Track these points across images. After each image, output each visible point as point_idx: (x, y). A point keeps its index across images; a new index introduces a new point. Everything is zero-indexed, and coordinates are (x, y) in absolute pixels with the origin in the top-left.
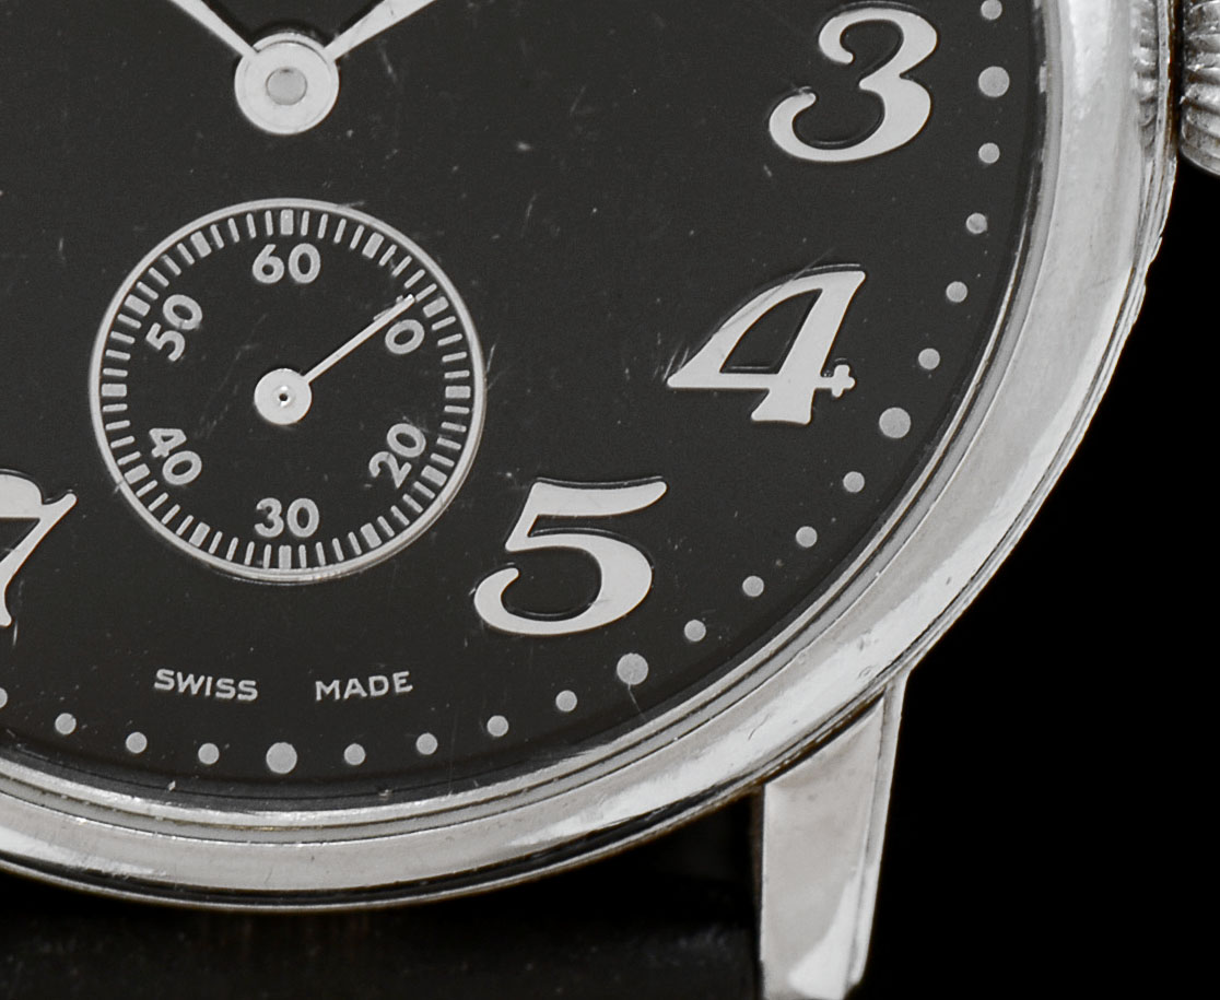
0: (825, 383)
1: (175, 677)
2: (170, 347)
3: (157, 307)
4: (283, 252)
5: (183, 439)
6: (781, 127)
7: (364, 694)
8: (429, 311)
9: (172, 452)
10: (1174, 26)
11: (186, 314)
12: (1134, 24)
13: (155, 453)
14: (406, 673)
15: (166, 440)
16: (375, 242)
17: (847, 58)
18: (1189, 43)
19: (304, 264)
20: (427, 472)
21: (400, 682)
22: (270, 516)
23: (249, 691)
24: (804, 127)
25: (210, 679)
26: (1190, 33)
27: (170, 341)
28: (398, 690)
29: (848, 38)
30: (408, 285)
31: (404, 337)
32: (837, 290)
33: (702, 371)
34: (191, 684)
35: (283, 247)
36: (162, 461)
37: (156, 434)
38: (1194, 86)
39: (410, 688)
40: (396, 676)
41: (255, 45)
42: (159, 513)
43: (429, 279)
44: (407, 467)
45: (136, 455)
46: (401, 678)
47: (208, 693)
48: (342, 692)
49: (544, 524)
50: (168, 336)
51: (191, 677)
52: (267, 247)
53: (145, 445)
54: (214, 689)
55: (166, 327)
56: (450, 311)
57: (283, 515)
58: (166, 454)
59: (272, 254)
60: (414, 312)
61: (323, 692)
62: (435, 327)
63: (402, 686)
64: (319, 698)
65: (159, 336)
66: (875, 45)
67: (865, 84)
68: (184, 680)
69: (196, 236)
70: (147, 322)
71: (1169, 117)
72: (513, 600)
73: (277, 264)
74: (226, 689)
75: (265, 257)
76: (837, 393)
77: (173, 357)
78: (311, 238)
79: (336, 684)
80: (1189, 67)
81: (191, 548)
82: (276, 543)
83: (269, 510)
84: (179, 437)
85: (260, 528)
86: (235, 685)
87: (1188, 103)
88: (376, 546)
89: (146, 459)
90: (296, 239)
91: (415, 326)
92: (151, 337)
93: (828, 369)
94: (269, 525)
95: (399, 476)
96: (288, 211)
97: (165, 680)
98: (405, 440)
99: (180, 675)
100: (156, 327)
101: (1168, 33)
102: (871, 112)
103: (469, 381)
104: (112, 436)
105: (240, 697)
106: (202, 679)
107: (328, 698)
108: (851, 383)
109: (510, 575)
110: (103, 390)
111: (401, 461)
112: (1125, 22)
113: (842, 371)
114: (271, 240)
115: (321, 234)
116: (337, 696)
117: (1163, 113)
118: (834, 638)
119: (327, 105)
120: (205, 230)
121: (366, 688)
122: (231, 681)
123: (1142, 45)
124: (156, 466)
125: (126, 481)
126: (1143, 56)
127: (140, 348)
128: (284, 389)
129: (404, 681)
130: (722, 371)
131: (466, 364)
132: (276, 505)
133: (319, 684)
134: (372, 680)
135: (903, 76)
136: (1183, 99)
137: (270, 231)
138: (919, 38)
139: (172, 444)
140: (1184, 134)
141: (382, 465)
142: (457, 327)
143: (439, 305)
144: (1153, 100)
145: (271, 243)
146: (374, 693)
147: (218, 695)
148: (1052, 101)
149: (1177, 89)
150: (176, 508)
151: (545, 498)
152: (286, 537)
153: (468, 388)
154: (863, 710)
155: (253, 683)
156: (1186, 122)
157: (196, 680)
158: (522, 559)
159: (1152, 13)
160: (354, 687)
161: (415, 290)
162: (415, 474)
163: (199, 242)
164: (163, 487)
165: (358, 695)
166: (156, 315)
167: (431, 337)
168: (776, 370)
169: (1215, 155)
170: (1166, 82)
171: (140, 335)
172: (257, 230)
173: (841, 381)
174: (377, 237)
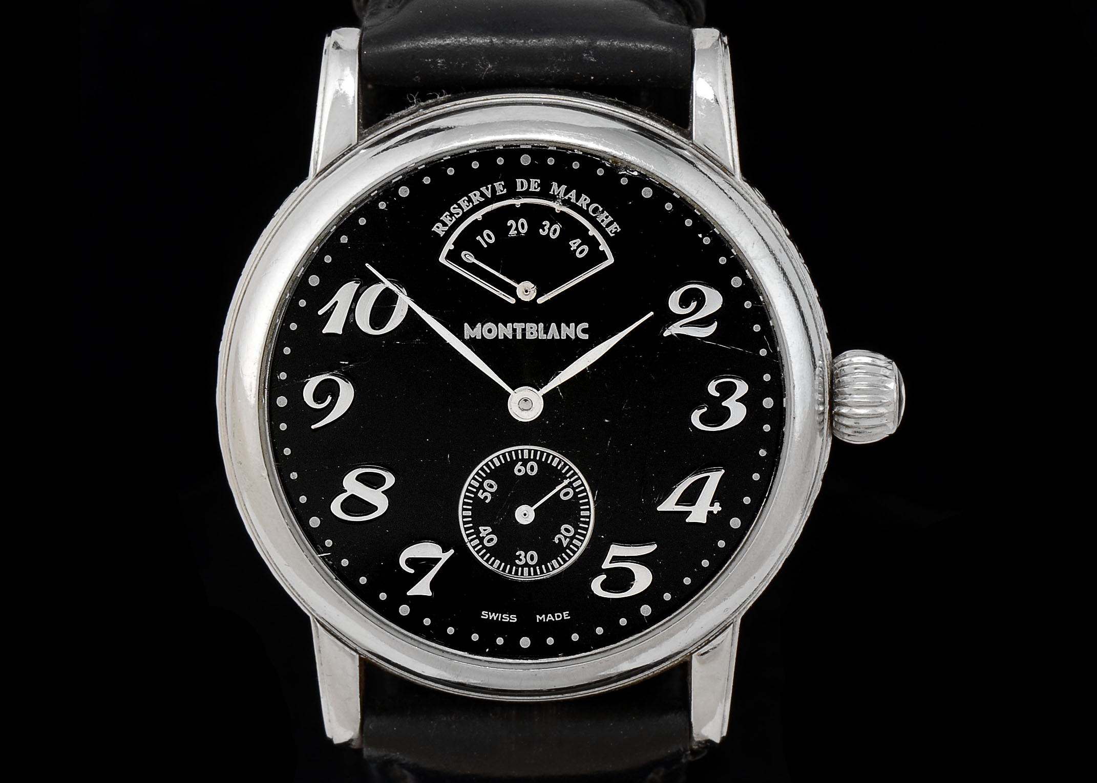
0: (711, 509)
1: (488, 614)
2: (486, 498)
3: (481, 484)
4: (524, 465)
5: (491, 530)
6: (695, 418)
7: (553, 620)
8: (575, 485)
9: (487, 535)
10: (830, 387)
11: (491, 486)
12: (817, 388)
13: (481, 535)
14: (568, 612)
15: (485, 530)
16: (556, 460)
17: (718, 395)
18: (836, 392)
19: (532, 468)
20: (575, 541)
21: (566, 615)
22: (521, 557)
23: (514, 619)
24: (704, 419)
25: (500, 615)
26: (835, 389)
27: (486, 496)
28: (565, 618)
29: (718, 388)
30: (568, 476)
31: (566, 494)
32: (715, 478)
33: (669, 505)
34: (494, 616)
35: (525, 462)
36: (484, 538)
37: (481, 528)
38: (837, 407)
39: (569, 617)
40: (564, 613)
41: (515, 391)
42: (482, 557)
43: (575, 473)
44: (568, 540)
45: (475, 536)
46: (566, 614)
47: (500, 620)
48: (546, 619)
49: (615, 559)
50: (485, 494)
51: (494, 614)
52: (519, 463)
53: (478, 532)
54: (502, 618)
55: (485, 491)
56: (582, 485)
57: (525, 557)
58: (485, 536)
59: (521, 465)
60: (570, 485)
61: (539, 619)
62: (577, 490)
63: (566, 617)
64: (538, 621)
65: (482, 494)
66: (727, 390)
67: (724, 404)
68: (491, 615)
69: (495, 459)
70: (478, 489)
71: (828, 419)
72: (605, 586)
73: (523, 468)
74: (506, 618)
75: (519, 466)
76: (715, 512)
77: (487, 501)
78: (534, 460)
79: (544, 616)
80: (835, 400)
81: (494, 568)
82: (523, 566)
83: (520, 555)
84: (489, 529)
85: (517, 561)
86: (509, 617)
87: (836, 413)
88: (557, 567)
89: (478, 537)
90: (529, 460)
91: (570, 490)
92: (479, 495)
93: (712, 504)
94: (521, 560)
95: (565, 544)
96: (526, 449)
97: (485, 615)
98: (567, 530)
99: (490, 613)
100: (481, 491)
101: (828, 390)
102: (725, 414)
103: (589, 510)
104: (466, 529)
105: (511, 621)
106: (498, 614)
107: (541, 621)
108: (720, 509)
109: (604, 577)
110: (463, 513)
111: (566, 537)
112: (813, 386)
113: (717, 504)
114: (520, 460)
115: (538, 458)
116: (544, 621)
117: (827, 416)
118: (715, 596)
119: (539, 411)
120: (498, 457)
121: (554, 618)
122: (508, 615)
123: (819, 394)
124: (481, 540)
125: (471, 545)
126: (818, 397)
127: (476, 498)
128: (525, 512)
129: (567, 615)
130: (676, 505)
131: (588, 503)
132: (523, 553)
133: (538, 616)
134: (556, 614)
135: (737, 401)
136: (833, 412)
137: (520, 457)
138: (742, 388)
139: (487, 532)
140: (834, 425)
141: (559, 539)
142: (585, 490)
143: (578, 483)
144: (823, 413)
145: (520, 461)
146: (557, 619)
147: (503, 620)
148: (788, 411)
149: (831, 409)
150: (489, 555)
151: (616, 550)
152: (526, 565)
153: (588, 512)
154: (726, 628)
155: (515, 616)
156: (835, 421)
157: (495, 615)
158: (607, 571)
159: (823, 383)
160: (550, 617)
161: (570, 477)
162: (571, 543)
163: (496, 461)
164: (484, 547)
165: (551, 620)
166: (481, 486)
167: (576, 494)
168: (694, 504)
169: (845, 432)
170: (828, 407)
171: (476, 494)
172: (516, 457)
173: (717, 508)
174: (557, 459)
